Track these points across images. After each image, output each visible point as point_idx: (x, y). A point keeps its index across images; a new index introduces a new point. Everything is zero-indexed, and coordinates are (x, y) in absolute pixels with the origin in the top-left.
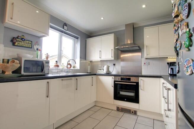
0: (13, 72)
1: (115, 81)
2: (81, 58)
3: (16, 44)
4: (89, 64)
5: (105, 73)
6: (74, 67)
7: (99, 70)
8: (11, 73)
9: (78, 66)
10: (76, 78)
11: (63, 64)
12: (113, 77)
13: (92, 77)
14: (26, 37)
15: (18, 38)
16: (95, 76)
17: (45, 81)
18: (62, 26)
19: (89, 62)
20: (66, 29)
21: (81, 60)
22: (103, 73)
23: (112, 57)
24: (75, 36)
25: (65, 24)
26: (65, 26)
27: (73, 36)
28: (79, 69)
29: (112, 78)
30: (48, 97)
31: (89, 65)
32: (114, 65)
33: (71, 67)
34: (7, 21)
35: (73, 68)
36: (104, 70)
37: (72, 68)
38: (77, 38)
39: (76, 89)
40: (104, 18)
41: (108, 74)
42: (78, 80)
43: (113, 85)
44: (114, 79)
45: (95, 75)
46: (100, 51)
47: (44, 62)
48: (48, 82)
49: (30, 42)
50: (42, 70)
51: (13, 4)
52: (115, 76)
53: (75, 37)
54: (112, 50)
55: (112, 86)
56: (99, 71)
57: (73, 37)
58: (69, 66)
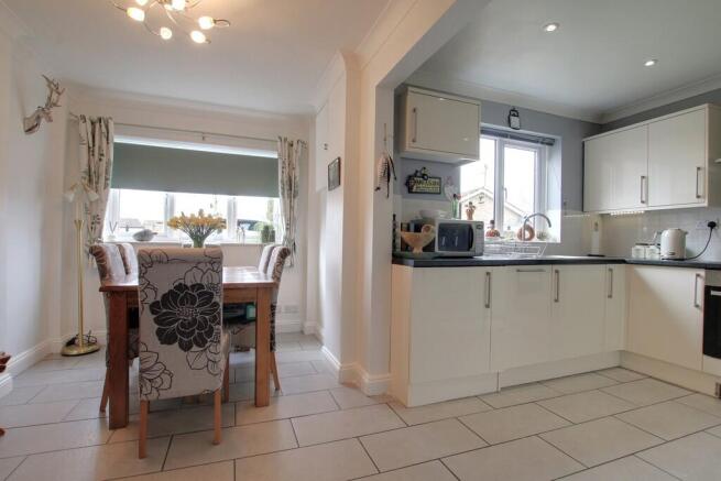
0: (425, 249)
1: (708, 289)
2: (564, 205)
3: (414, 189)
4: (596, 224)
5: (666, 256)
6: (541, 236)
7: (638, 247)
8: (421, 251)
9: (555, 233)
10: (556, 267)
11: (509, 228)
12: (702, 272)
13: (611, 270)
14: (430, 171)
15: (415, 175)
16: (623, 265)
17: (483, 270)
18: (505, 120)
19: (598, 220)
20: (517, 126)
21: (566, 214)
22: (656, 258)
23: (698, 197)
24: (544, 139)
25: (514, 112)
26: (512, 118)
27: (536, 140)
28: (559, 241)
29: (698, 275)
30: (487, 306)
31: (596, 230)
32: (712, 225)
33: (532, 236)
34: (407, 149)
35: (538, 241)
36: (662, 247)
37: (535, 240)
38: (551, 143)
39: (556, 301)
40: (655, 61)
41: (681, 260)
42: (561, 274)
43: (700, 302)
44: (706, 279)
45: (623, 262)
46: (643, 177)
47: (474, 227)
48: (488, 274)
49: (437, 180)
50: (470, 246)
51: (414, 110)
52: (708, 267)
53: (542, 143)
54: (699, 169)
55: (697, 306)
56: (638, 250)
57: (537, 142)
58: (527, 234)
